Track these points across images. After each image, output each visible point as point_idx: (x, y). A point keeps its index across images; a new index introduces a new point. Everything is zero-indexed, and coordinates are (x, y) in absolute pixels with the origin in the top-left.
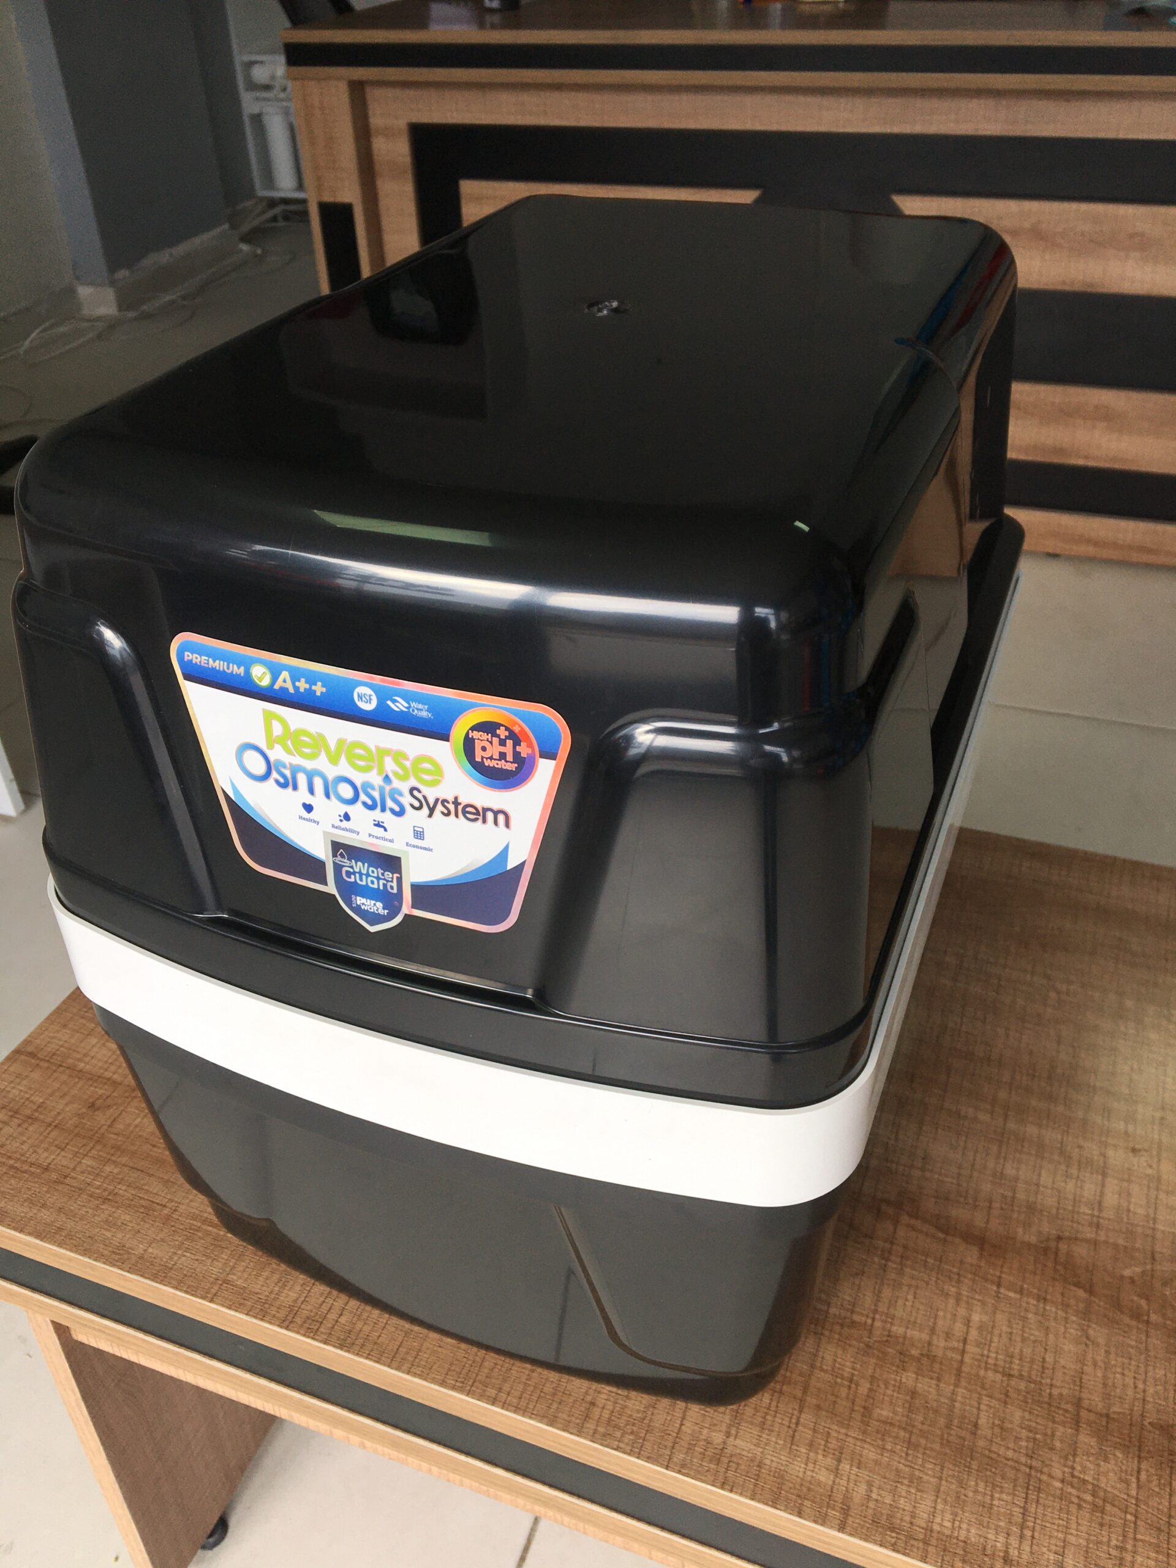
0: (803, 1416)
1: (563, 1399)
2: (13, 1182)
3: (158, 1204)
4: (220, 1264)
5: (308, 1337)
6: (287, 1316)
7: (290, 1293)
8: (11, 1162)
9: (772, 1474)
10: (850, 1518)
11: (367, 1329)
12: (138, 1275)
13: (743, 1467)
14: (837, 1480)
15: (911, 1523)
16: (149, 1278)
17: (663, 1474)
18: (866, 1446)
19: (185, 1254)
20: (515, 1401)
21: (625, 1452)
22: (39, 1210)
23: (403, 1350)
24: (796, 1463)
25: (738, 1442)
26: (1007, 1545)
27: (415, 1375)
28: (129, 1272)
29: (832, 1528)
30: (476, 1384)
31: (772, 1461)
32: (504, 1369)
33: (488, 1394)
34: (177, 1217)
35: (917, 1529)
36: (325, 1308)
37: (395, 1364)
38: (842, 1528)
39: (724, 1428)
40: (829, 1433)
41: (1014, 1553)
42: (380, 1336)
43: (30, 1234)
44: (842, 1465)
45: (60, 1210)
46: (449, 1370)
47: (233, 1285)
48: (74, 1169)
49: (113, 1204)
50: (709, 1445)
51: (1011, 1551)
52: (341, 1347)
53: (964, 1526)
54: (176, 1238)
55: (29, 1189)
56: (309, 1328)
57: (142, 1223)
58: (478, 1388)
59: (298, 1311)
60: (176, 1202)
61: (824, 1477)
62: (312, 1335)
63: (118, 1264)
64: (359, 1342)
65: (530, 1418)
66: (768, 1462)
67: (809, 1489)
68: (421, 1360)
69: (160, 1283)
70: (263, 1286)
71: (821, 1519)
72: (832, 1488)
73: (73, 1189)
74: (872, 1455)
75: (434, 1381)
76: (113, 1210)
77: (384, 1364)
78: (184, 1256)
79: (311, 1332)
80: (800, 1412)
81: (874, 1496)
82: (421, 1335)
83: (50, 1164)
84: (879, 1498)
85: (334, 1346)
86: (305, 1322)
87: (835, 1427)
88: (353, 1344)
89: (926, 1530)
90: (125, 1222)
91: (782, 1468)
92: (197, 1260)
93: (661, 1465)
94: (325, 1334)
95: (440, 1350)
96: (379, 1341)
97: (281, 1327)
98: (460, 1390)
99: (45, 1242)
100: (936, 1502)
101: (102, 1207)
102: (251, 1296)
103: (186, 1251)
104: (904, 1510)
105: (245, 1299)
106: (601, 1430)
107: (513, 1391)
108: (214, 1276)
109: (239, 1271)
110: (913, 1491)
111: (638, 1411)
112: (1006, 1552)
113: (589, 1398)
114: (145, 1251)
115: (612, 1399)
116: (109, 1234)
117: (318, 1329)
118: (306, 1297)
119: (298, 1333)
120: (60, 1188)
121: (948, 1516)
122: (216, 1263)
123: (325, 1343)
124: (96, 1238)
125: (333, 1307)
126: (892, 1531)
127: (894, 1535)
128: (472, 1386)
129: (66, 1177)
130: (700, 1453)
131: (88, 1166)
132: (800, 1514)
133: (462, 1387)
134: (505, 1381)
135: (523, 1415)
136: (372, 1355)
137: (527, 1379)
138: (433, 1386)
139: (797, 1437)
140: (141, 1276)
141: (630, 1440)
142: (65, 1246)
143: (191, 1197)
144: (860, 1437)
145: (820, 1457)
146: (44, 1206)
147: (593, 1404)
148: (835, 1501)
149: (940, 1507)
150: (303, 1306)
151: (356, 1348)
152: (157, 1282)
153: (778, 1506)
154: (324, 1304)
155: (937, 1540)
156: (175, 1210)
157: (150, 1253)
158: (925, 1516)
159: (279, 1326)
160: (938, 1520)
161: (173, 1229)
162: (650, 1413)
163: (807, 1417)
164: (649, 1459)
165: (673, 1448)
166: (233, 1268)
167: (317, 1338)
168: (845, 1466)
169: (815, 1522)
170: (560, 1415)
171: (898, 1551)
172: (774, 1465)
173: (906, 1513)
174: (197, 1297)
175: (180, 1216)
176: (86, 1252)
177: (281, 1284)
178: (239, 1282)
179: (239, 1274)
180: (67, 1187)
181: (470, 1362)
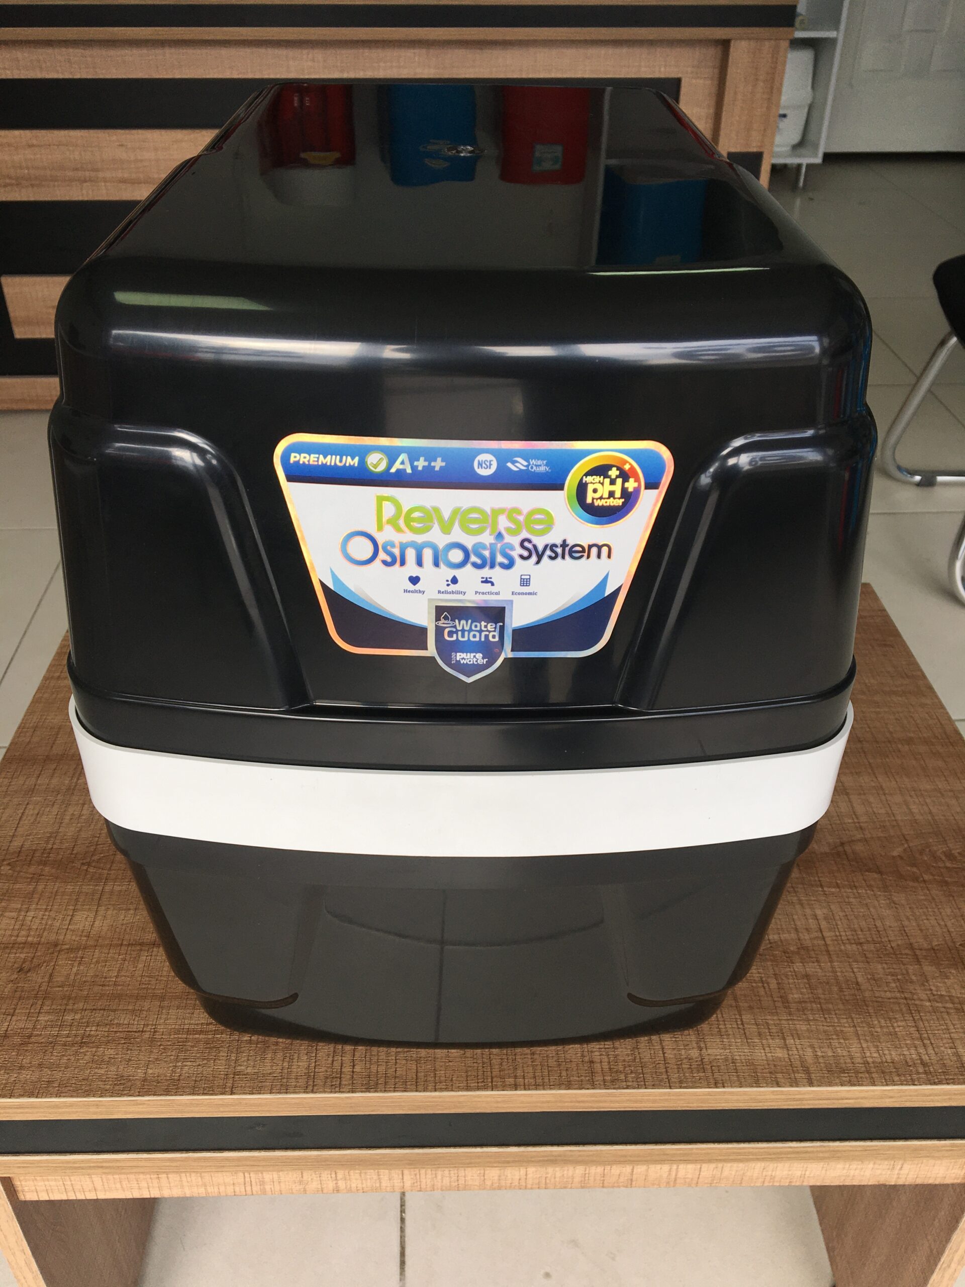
0: (744, 1017)
1: (567, 1066)
3: (136, 1032)
4: (223, 1062)
5: (335, 1092)
6: (307, 1082)
7: (299, 1063)
9: (745, 1064)
10: (813, 1075)
11: (382, 1069)
12: (150, 1095)
13: (722, 1067)
14: (790, 1053)
15: (853, 1063)
16: (161, 1095)
17: (669, 1094)
18: (796, 1022)
19: (184, 1063)
20: (532, 1081)
21: (634, 1088)
22: (19, 1073)
23: (421, 1075)
24: (756, 1051)
25: (710, 1051)
26: (919, 1054)
27: (441, 1090)
28: (139, 1096)
29: (804, 1086)
30: (495, 1079)
31: (740, 1055)
32: (510, 1061)
33: (508, 1083)
34: (160, 1037)
35: (858, 1065)
36: (337, 1065)
37: (420, 1087)
38: (811, 1084)
39: (695, 1045)
40: (767, 1023)
41: (925, 1058)
42: (396, 1071)
43: (21, 1096)
44: (787, 1041)
45: (40, 1065)
46: (467, 1076)
47: (245, 1075)
48: (34, 1028)
49: (91, 1045)
50: (691, 1061)
51: (923, 1057)
52: (368, 1090)
53: (886, 1052)
54: (169, 1054)
56: (332, 1085)
57: (129, 1052)
58: (497, 1082)
59: (314, 1075)
60: (152, 1025)
61: (780, 1053)
62: (337, 1089)
63: (125, 1092)
64: (381, 1081)
65: (551, 1089)
66: (737, 1058)
67: (775, 1066)
68: (440, 1077)
69: (176, 1095)
70: (272, 1066)
71: (795, 1083)
72: (790, 1059)
73: (44, 1045)
74: (804, 1028)
75: (459, 1089)
76: (94, 1050)
77: (412, 1091)
78: (186, 1066)
79: (337, 1088)
80: (740, 1015)
81: (819, 1054)
82: (430, 1059)
83: (7, 1031)
84: (823, 1054)
85: (362, 1092)
86: (325, 1082)
87: (769, 1017)
88: (377, 1084)
89: (864, 1064)
90: (112, 1056)
91: (750, 1058)
92: (199, 1065)
93: (665, 1087)
94: (349, 1085)
96: (398, 1073)
97: (307, 1093)
98: (485, 1088)
99: (41, 1098)
100: (861, 1043)
101: (81, 1051)
102: (268, 1078)
103: (183, 1062)
104: (843, 1056)
105: (261, 1082)
106: (608, 1078)
107: (526, 1074)
108: (222, 1073)
109: (243, 1062)
110: (842, 1041)
111: (628, 1055)
112: (921, 1059)
113: (586, 1059)
114: (145, 1073)
115: (604, 1053)
116: (102, 1071)
117: (340, 1083)
118: (316, 1062)
119: (325, 1092)
120: (30, 1047)
121: (873, 1049)
122: (219, 1062)
123: (353, 1092)
124: (91, 1078)
125: (344, 1061)
126: (845, 1073)
127: (846, 1075)
128: (492, 1082)
129: (30, 1037)
130: (688, 1069)
131: (46, 1021)
132: (778, 1085)
133: (485, 1085)
134: (515, 1069)
135: (544, 1089)
136: (398, 1087)
137: (532, 1062)
138: (460, 1093)
139: (748, 1034)
140: (154, 1095)
141: (632, 1078)
142: (64, 1094)
143: (164, 1016)
144: (789, 1018)
145: (771, 1041)
146: (21, 1068)
147: (592, 1062)
148: (796, 1067)
149: (864, 1045)
150: (316, 1070)
151: (381, 1086)
152: (172, 1095)
153: (761, 1085)
155: (875, 1068)
156: (155, 1032)
157: (151, 1074)
158: (859, 1055)
159: (304, 1092)
160: (868, 1054)
161: (162, 1047)
162: (637, 1053)
163: (747, 1017)
164: (654, 1086)
165: (667, 1072)
167: (344, 1090)
168: (790, 1041)
169: (792, 1086)
170: (572, 1078)
171: (854, 1085)
172: (743, 1057)
173: (846, 1058)
174: (216, 1095)
175: (163, 1035)
176: (88, 1093)
177: (288, 1059)
178: (249, 1070)
179: (245, 1064)
180: (36, 1045)
181: (481, 1065)
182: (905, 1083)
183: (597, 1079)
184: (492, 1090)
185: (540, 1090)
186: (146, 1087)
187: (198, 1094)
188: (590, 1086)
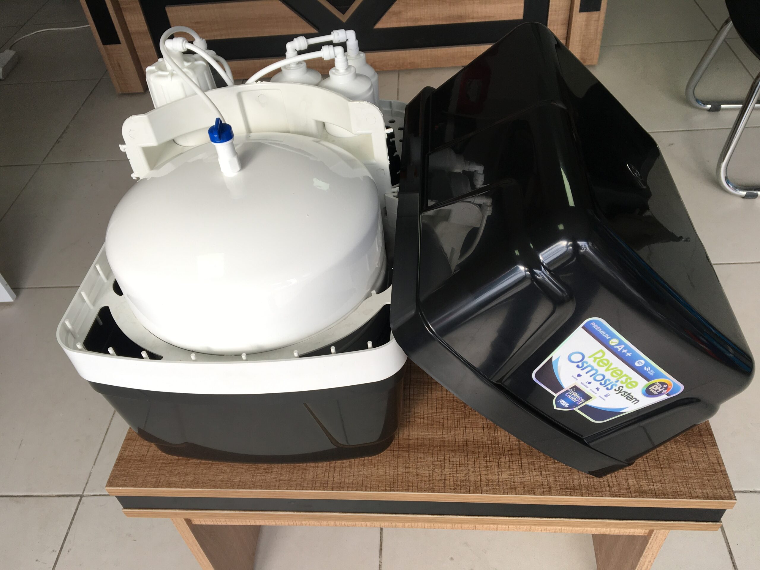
0: (522, 460)
1: (433, 481)
2: (166, 469)
4: (275, 474)
5: (325, 490)
6: (312, 485)
7: (309, 476)
8: (161, 461)
9: (519, 483)
10: (553, 490)
11: (347, 480)
12: (242, 489)
13: (508, 485)
14: (543, 478)
15: (574, 485)
16: (247, 489)
17: (481, 496)
18: (549, 463)
20: (416, 488)
21: (464, 493)
22: (185, 477)
23: (365, 483)
24: (526, 477)
25: (503, 476)
26: (608, 482)
27: (373, 491)
28: (237, 489)
29: (547, 495)
30: (398, 487)
31: (518, 479)
32: (407, 478)
33: (404, 489)
35: (576, 486)
36: (326, 477)
37: (364, 489)
38: (551, 494)
39: (496, 473)
40: (534, 463)
41: (611, 484)
43: (186, 487)
44: (542, 473)
45: (194, 474)
46: (386, 485)
47: (284, 481)
50: (493, 481)
51: (610, 483)
52: (340, 490)
53: (592, 480)
54: (251, 470)
55: (176, 470)
56: (324, 487)
57: (233, 468)
58: (399, 488)
59: (316, 482)
61: (538, 479)
62: (326, 489)
63: (231, 487)
64: (346, 485)
65: (424, 492)
66: (516, 480)
67: (534, 485)
68: (373, 484)
69: (254, 489)
70: (297, 477)
71: (543, 494)
72: (542, 482)
74: (552, 466)
75: (382, 490)
76: (218, 467)
77: (359, 491)
78: (258, 475)
79: (326, 488)
80: (521, 459)
81: (558, 480)
82: (369, 476)
84: (559, 480)
85: (337, 490)
86: (321, 485)
87: (535, 460)
89: (579, 485)
90: (225, 470)
91: (522, 480)
92: (264, 475)
93: (479, 493)
94: (331, 487)
95: (379, 478)
96: (354, 482)
97: (312, 490)
98: (394, 491)
99: (195, 488)
100: (579, 475)
102: (294, 482)
104: (569, 481)
106: (452, 488)
107: (413, 485)
108: (274, 479)
109: (284, 474)
110: (570, 474)
111: (463, 477)
112: (609, 484)
113: (443, 478)
114: (240, 479)
115: (452, 476)
116: (221, 477)
119: (320, 490)
120: (189, 465)
121: (585, 478)
123: (333, 490)
124: (216, 480)
125: (329, 476)
126: (568, 490)
127: (569, 491)
128: (397, 488)
130: (492, 485)
132: (534, 494)
133: (393, 489)
134: (409, 482)
135: (421, 492)
136: (354, 489)
137: (417, 479)
138: (382, 492)
139: (523, 468)
140: (244, 489)
141: (464, 488)
142: (205, 487)
144: (545, 461)
145: (534, 472)
146: (186, 474)
147: (445, 480)
148: (545, 486)
149: (581, 476)
150: (317, 479)
151: (346, 488)
152: (252, 489)
153: (526, 494)
154: (325, 476)
155: (584, 487)
157: (243, 479)
158: (577, 481)
160: (582, 481)
161: (248, 466)
162: (467, 476)
163: (524, 460)
164: (474, 493)
165: (481, 486)
166: (281, 474)
167: (329, 489)
168: (544, 473)
169: (541, 495)
170: (435, 487)
171: (573, 496)
172: (519, 480)
173: (570, 482)
174: (271, 489)
176: (215, 487)
177: (304, 474)
178: (286, 478)
179: (285, 475)
180: (192, 464)
181: (393, 479)
182: (598, 495)
183: (447, 488)
184: (397, 492)
185: (419, 492)
186: (240, 485)
187: (264, 489)
188: (443, 492)
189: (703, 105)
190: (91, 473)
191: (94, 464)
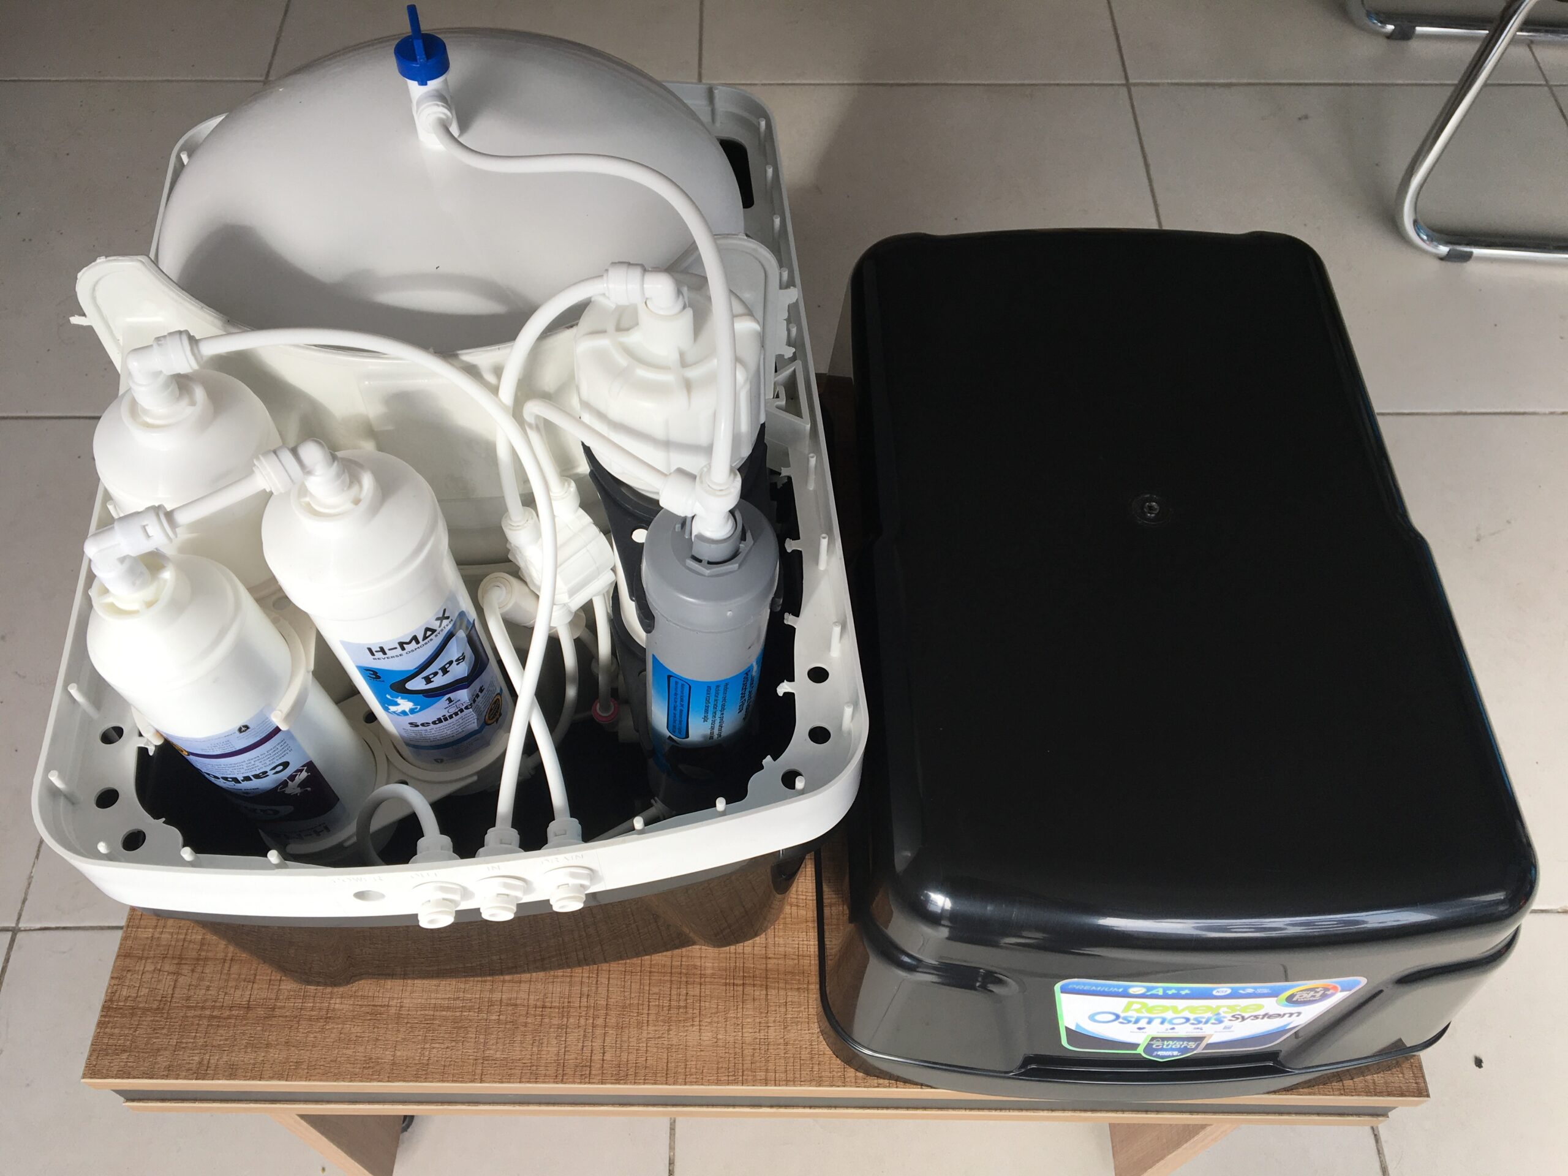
1: (820, 1059)
2: (221, 1031)
3: (380, 1006)
4: (472, 1044)
5: (585, 1083)
6: (557, 1069)
7: (549, 1049)
8: (208, 1012)
11: (632, 1057)
12: (400, 1081)
16: (411, 1081)
19: (433, 1045)
20: (783, 1075)
22: (267, 1052)
23: (672, 1065)
27: (691, 1083)
28: (388, 1081)
30: (745, 1073)
32: (763, 1052)
33: (759, 1077)
34: (407, 1013)
36: (587, 1051)
37: (671, 1080)
42: (646, 1060)
43: (271, 1078)
45: (287, 1044)
46: (718, 1068)
47: (494, 1060)
48: (277, 999)
49: (336, 1020)
54: (416, 1033)
55: (244, 1034)
56: (582, 1075)
57: (376, 1030)
58: (748, 1076)
59: (564, 1063)
60: (398, 998)
62: (587, 1080)
64: (631, 1071)
65: (801, 1085)
68: (690, 1068)
70: (521, 1051)
73: (288, 1019)
75: (709, 1083)
76: (340, 1026)
77: (662, 1084)
78: (434, 1048)
82: (681, 1047)
83: (249, 1001)
85: (612, 1083)
86: (575, 1071)
88: (627, 1075)
90: (359, 1034)
92: (447, 1048)
94: (599, 1074)
95: (702, 1053)
96: (649, 1063)
97: (557, 1083)
98: (735, 1083)
99: (291, 1081)
101: (327, 1027)
102: (516, 1064)
103: (431, 1043)
105: (511, 1069)
107: (778, 1068)
108: (471, 1057)
109: (493, 1045)
114: (394, 1056)
116: (349, 1052)
117: (590, 1074)
118: (565, 1047)
119: (574, 1082)
120: (274, 1022)
122: (467, 1044)
123: (602, 1083)
124: (339, 1059)
125: (594, 1048)
128: (743, 1075)
129: (273, 1009)
131: (289, 991)
133: (735, 1080)
134: (767, 1061)
135: (794, 1085)
136: (648, 1079)
137: (785, 1053)
138: (710, 1087)
140: (404, 1081)
142: (314, 1078)
143: (409, 988)
146: (268, 1045)
150: (566, 1057)
151: (631, 1078)
152: (421, 1082)
154: (585, 1048)
156: (401, 1007)
157: (400, 1056)
159: (554, 1082)
161: (409, 1025)
166: (485, 1043)
167: (594, 1081)
170: (823, 1074)
174: (466, 1082)
175: (409, 1010)
177: (537, 1043)
178: (498, 1055)
179: (494, 1047)
180: (281, 1018)
181: (732, 1055)
183: (849, 1075)
184: (742, 1085)
185: (790, 1086)
186: (395, 1071)
187: (448, 1081)
188: (840, 1084)
189: (1379, 24)
190: (31, 877)
191: (37, 857)
